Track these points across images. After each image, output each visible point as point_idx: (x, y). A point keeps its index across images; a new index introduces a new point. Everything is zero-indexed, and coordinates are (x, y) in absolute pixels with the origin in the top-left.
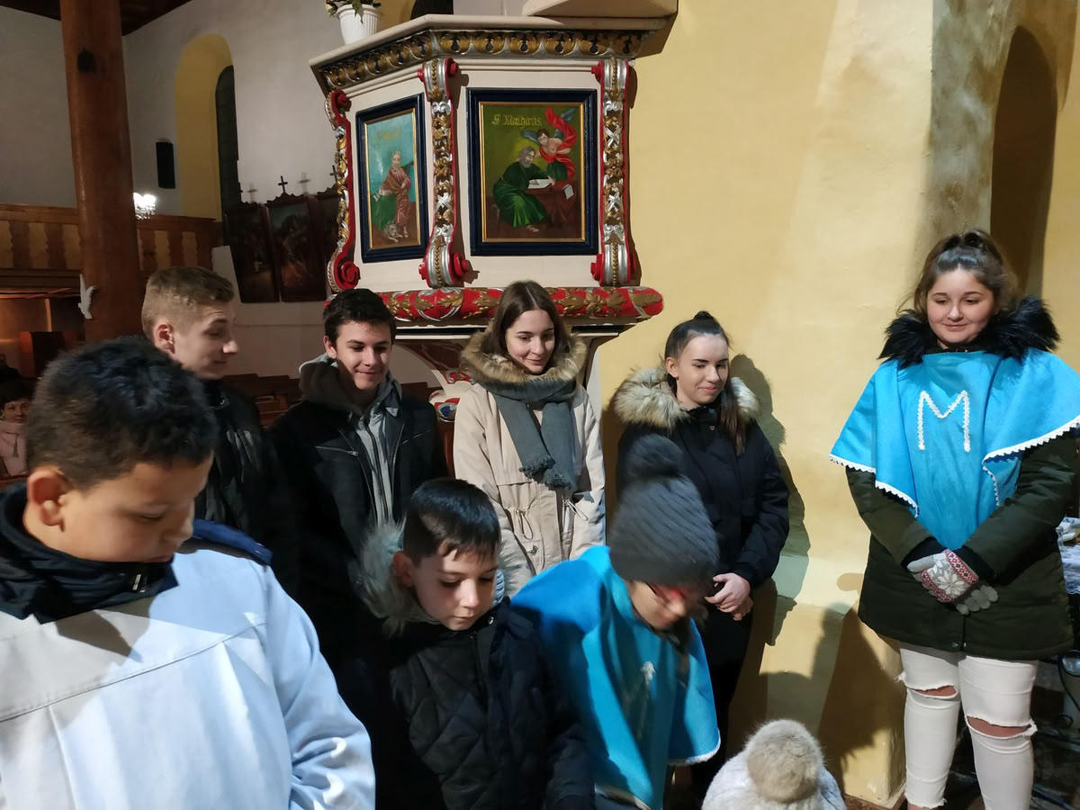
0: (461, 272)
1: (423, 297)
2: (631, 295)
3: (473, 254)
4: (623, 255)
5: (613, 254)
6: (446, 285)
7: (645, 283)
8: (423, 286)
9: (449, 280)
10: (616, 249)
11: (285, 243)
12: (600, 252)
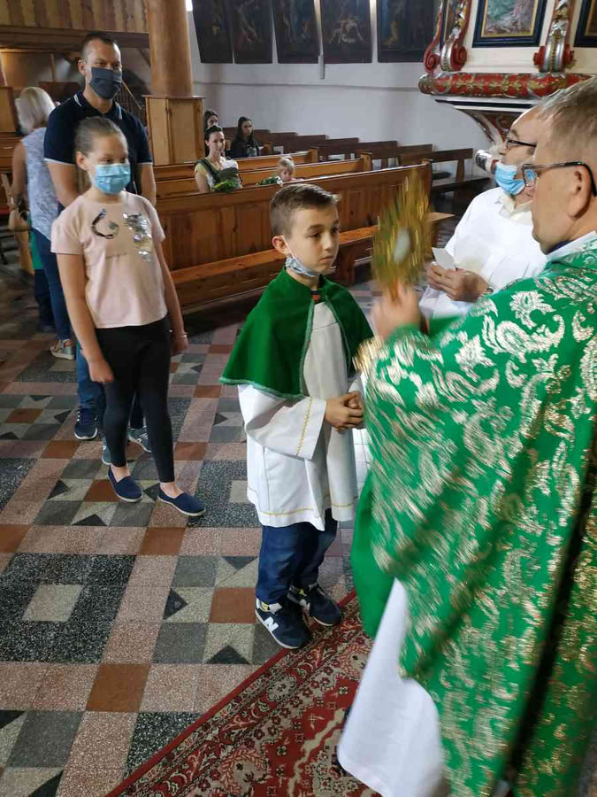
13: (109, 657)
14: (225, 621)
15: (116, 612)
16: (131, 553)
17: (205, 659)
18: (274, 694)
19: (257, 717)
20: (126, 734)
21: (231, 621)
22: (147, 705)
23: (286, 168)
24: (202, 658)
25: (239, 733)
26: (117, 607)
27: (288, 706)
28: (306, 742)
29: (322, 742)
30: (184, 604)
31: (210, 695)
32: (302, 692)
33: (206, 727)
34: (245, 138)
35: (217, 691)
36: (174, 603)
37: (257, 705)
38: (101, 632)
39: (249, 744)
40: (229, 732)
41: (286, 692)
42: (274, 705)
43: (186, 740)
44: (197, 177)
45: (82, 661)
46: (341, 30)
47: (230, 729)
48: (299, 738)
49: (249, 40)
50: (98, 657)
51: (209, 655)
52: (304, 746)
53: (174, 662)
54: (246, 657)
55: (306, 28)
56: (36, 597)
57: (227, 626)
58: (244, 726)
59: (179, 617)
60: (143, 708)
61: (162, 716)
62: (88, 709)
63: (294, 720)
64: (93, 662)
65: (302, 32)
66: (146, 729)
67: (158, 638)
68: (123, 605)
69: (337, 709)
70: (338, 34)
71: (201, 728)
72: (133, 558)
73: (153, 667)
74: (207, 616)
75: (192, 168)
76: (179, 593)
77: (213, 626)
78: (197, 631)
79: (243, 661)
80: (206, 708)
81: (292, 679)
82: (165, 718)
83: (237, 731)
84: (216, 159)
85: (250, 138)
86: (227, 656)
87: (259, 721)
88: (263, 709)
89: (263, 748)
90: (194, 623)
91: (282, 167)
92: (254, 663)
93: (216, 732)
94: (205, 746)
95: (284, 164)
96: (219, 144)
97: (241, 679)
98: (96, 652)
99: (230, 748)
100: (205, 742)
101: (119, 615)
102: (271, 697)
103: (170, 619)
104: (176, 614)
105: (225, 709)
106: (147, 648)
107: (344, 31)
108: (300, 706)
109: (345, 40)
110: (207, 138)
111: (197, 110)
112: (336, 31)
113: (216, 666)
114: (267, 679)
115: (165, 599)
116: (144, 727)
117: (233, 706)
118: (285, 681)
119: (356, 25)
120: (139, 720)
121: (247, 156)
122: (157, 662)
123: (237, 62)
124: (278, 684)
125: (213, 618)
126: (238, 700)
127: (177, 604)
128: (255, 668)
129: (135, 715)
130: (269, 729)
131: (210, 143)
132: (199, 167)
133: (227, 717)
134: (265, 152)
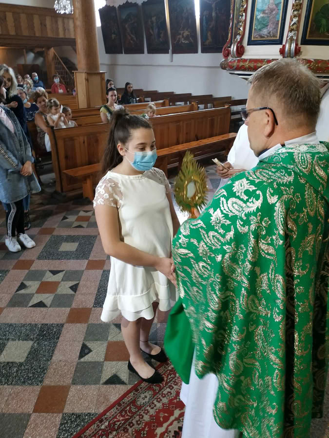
11: (127, 26)
13: (47, 382)
14: (113, 360)
15: (52, 356)
16: (61, 322)
17: (101, 382)
18: (140, 402)
19: (130, 415)
20: (55, 426)
21: (116, 361)
22: (68, 409)
23: (151, 110)
24: (100, 381)
25: (120, 424)
26: (52, 353)
27: (148, 408)
28: (158, 429)
29: (167, 429)
30: (90, 351)
31: (104, 403)
32: (156, 400)
33: (101, 421)
34: (129, 94)
35: (108, 400)
36: (85, 350)
37: (130, 408)
38: (43, 367)
39: (126, 430)
40: (114, 424)
41: (147, 400)
42: (140, 408)
43: (90, 429)
44: (102, 114)
45: (32, 384)
46: (181, 36)
47: (115, 422)
48: (154, 426)
49: (132, 42)
50: (41, 382)
51: (104, 380)
52: (156, 431)
53: (84, 384)
54: (125, 381)
55: (162, 35)
56: (6, 348)
57: (114, 363)
58: (123, 420)
59: (87, 358)
60: (65, 411)
61: (76, 415)
62: (35, 411)
63: (151, 416)
64: (38, 385)
65: (160, 37)
66: (67, 422)
67: (75, 371)
68: (56, 352)
69: (176, 409)
70: (179, 38)
71: (98, 422)
72: (62, 325)
73: (72, 387)
74: (104, 358)
75: (99, 109)
76: (88, 345)
77: (107, 363)
78: (97, 366)
79: (123, 383)
80: (101, 410)
81: (150, 393)
82: (78, 416)
83: (119, 423)
84: (112, 105)
85: (132, 93)
86: (114, 380)
87: (131, 417)
88: (133, 410)
89: (134, 433)
90: (95, 362)
91: (149, 109)
92: (129, 384)
93: (107, 424)
94: (100, 432)
95: (151, 107)
96: (114, 97)
97: (122, 393)
98: (40, 379)
99: (114, 433)
100: (100, 430)
101: (53, 358)
102: (139, 403)
103: (82, 360)
104: (86, 357)
105: (112, 410)
106: (69, 376)
107: (183, 37)
108: (155, 408)
109: (184, 42)
110: (107, 94)
111: (102, 79)
112: (178, 37)
113: (108, 386)
114: (136, 393)
115: (80, 348)
116: (66, 422)
117: (117, 408)
118: (146, 394)
119: (189, 34)
120: (63, 418)
121: (130, 103)
122: (74, 384)
123: (125, 53)
124: (143, 396)
125: (107, 358)
126: (120, 405)
127: (86, 351)
128: (130, 387)
129: (61, 415)
130: (137, 421)
131: (109, 97)
132: (102, 109)
133: (113, 415)
134: (140, 101)
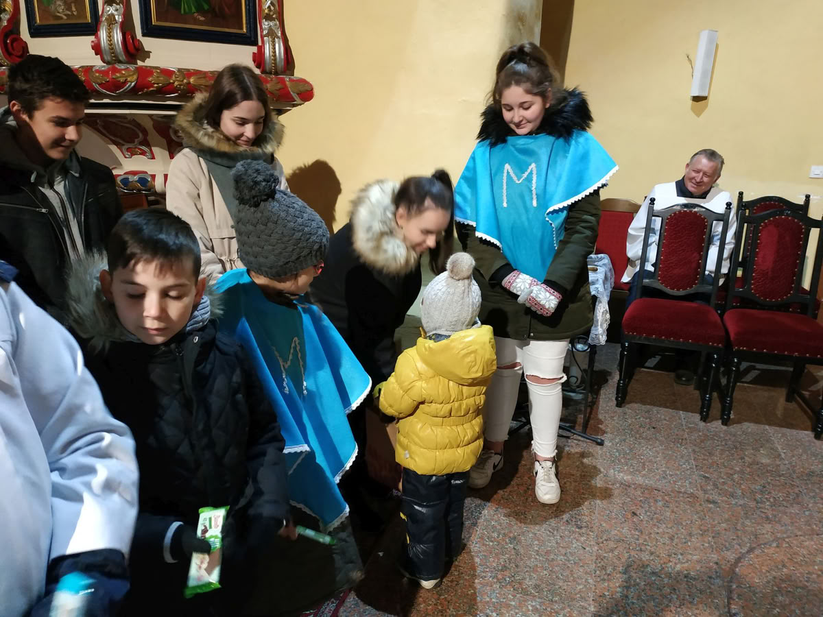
0: (134, 51)
1: (97, 71)
2: (287, 83)
3: (144, 35)
4: (279, 48)
5: (271, 46)
6: (120, 62)
7: (298, 73)
8: (97, 62)
9: (123, 57)
10: (274, 42)
12: (260, 44)
